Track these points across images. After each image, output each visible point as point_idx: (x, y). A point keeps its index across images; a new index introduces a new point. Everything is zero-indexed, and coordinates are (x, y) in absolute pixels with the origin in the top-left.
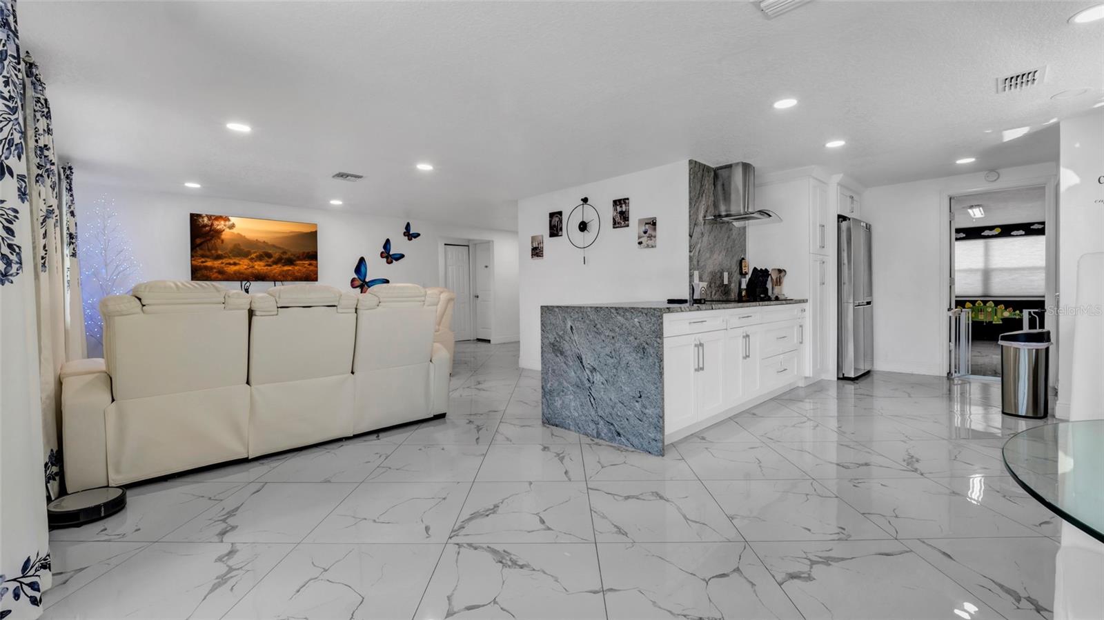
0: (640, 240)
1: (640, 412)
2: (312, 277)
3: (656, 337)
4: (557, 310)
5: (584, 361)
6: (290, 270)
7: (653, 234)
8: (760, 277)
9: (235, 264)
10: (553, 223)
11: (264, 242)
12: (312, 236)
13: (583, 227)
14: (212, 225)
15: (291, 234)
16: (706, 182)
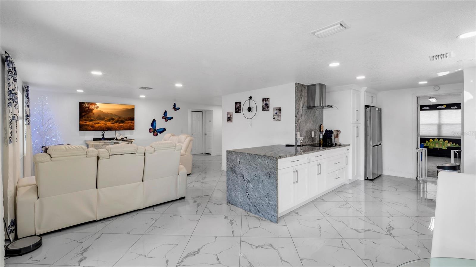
0: (274, 117)
1: (268, 203)
2: (132, 128)
3: (274, 170)
4: (233, 153)
5: (244, 177)
6: (122, 125)
7: (280, 115)
8: (329, 134)
9: (98, 123)
10: (237, 107)
11: (111, 113)
12: (133, 110)
13: (250, 109)
14: (89, 107)
15: (123, 110)
16: (303, 91)
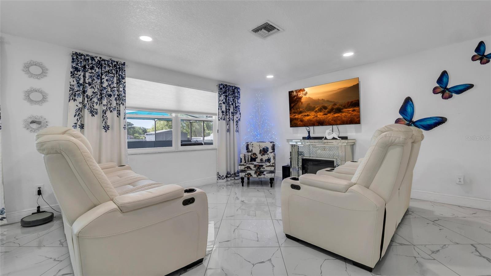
6: (339, 116)
9: (308, 115)
11: (322, 99)
12: (356, 88)
15: (339, 91)
